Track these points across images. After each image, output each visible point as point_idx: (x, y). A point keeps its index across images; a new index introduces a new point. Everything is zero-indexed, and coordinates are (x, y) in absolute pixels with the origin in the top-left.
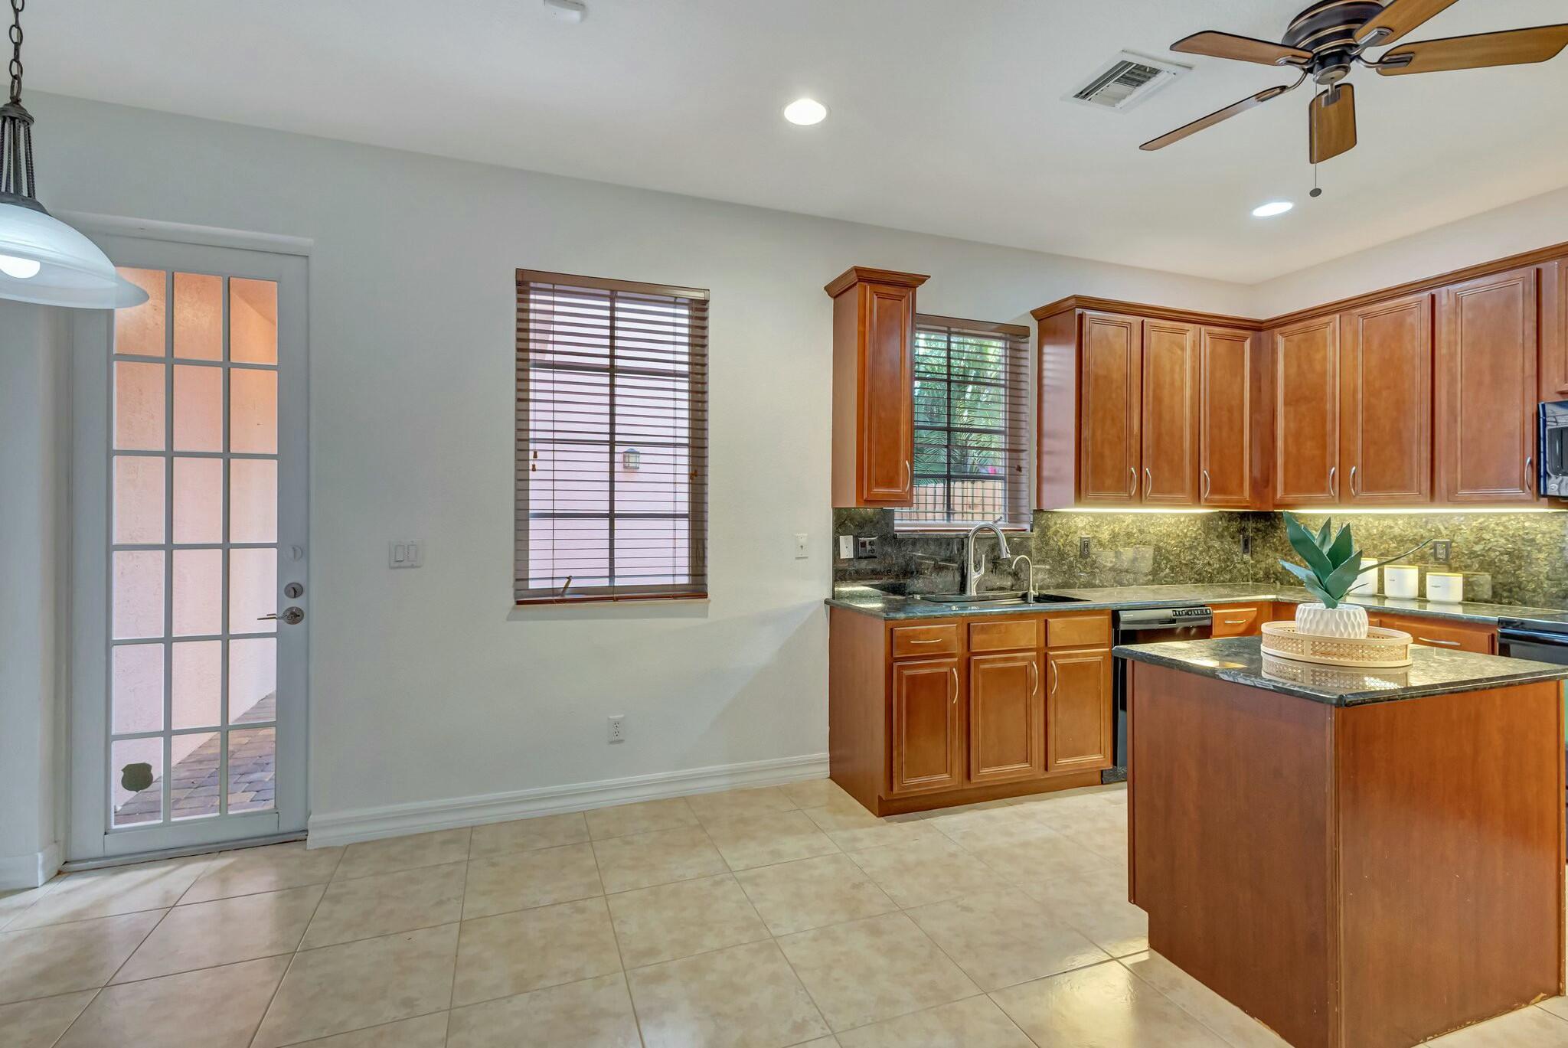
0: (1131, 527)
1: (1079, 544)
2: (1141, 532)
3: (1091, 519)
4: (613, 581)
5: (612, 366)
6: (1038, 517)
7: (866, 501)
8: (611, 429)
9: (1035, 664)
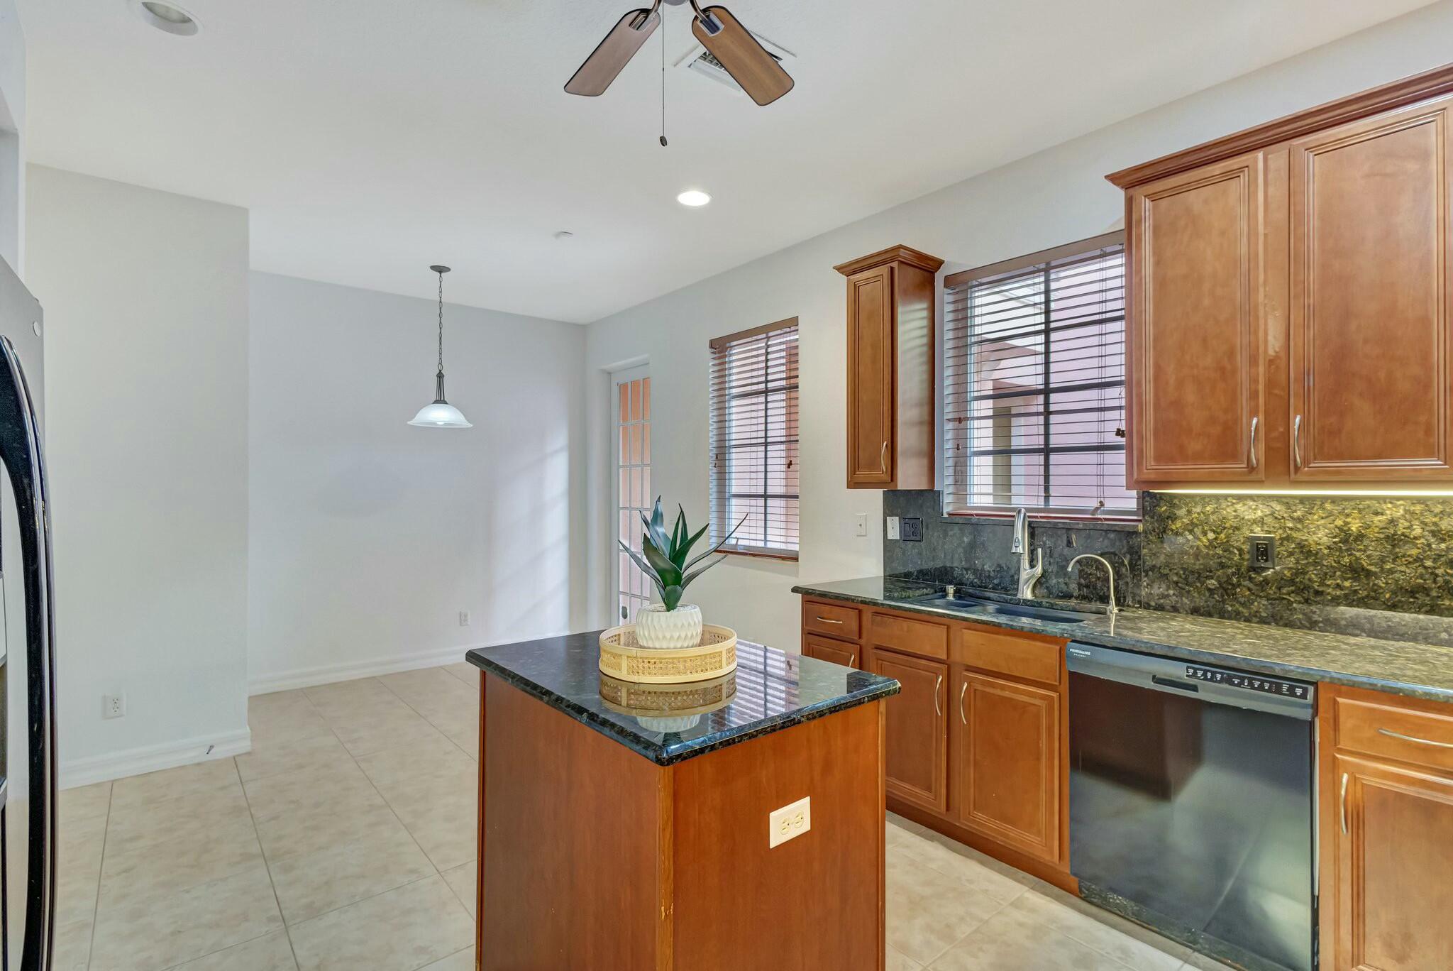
1: (1246, 547)
3: (1279, 507)
4: (765, 544)
5: (766, 388)
6: (1150, 502)
7: (853, 483)
8: (766, 434)
9: (940, 680)
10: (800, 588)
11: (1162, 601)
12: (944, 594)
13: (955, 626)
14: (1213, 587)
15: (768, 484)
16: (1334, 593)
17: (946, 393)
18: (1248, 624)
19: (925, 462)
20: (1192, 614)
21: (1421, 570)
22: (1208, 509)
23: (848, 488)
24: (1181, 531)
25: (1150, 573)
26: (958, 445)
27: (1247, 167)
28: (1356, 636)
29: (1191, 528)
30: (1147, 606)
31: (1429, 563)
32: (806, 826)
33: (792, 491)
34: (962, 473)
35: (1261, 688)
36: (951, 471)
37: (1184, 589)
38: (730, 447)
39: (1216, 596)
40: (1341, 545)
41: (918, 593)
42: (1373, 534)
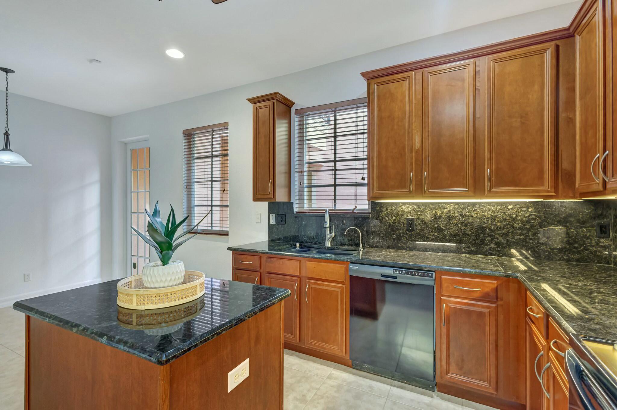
0: (452, 212)
1: (405, 222)
2: (463, 216)
3: (416, 207)
4: (212, 228)
5: (212, 154)
6: (374, 205)
7: (256, 199)
8: (212, 176)
9: (297, 285)
10: (231, 248)
11: (377, 244)
12: (295, 247)
13: (303, 260)
14: (394, 238)
15: (213, 200)
16: (432, 238)
17: (295, 160)
18: (406, 251)
19: (287, 190)
20: (388, 248)
21: (457, 228)
22: (393, 208)
23: (254, 200)
24: (384, 217)
25: (374, 234)
26: (301, 183)
27: (409, 77)
28: (439, 252)
29: (387, 215)
30: (372, 247)
31: (459, 225)
32: (247, 374)
33: (224, 203)
34: (302, 194)
35: (418, 275)
36: (297, 194)
37: (385, 239)
38: (193, 182)
39: (396, 241)
40: (434, 220)
41: (284, 247)
42: (444, 216)
